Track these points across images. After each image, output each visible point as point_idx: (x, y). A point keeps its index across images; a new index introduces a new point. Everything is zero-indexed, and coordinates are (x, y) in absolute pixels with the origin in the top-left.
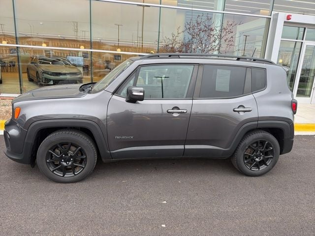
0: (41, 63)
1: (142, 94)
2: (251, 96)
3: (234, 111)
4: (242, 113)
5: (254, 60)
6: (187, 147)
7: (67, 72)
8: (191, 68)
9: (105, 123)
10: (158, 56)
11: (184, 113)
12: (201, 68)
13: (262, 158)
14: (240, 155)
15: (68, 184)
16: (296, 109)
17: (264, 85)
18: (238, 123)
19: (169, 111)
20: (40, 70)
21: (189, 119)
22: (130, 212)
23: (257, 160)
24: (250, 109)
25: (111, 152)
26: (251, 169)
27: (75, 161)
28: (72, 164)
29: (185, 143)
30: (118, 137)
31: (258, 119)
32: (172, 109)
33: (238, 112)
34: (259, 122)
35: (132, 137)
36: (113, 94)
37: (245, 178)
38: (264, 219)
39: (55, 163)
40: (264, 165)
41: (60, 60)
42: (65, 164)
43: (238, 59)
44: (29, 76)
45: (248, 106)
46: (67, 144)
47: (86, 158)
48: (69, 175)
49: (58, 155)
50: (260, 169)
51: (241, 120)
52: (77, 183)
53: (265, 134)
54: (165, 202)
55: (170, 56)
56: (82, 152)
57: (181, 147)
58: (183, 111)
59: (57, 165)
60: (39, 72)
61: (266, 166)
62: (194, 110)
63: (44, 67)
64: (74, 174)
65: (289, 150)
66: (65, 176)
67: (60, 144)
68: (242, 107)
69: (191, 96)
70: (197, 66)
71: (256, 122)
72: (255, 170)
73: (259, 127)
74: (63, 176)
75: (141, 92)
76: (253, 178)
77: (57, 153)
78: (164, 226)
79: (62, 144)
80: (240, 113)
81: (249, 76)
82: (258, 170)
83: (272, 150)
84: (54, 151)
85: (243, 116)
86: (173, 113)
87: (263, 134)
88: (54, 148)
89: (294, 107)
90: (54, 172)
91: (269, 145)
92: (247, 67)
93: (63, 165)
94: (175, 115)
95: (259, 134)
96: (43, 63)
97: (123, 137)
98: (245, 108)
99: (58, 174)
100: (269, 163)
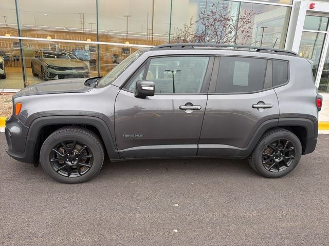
0: (45, 56)
1: (152, 88)
2: (271, 92)
3: (253, 107)
4: (261, 110)
5: (276, 51)
6: (201, 146)
7: (72, 66)
8: (206, 59)
9: (112, 121)
10: (170, 47)
11: (198, 109)
12: (217, 60)
13: (282, 158)
14: (259, 155)
15: (73, 185)
16: (321, 106)
17: (286, 79)
18: (256, 121)
19: (182, 107)
20: (45, 64)
21: (203, 116)
22: (139, 215)
23: (277, 160)
24: (271, 105)
25: (119, 151)
26: (269, 170)
27: (80, 161)
28: (78, 163)
29: (199, 141)
30: (126, 136)
31: (279, 116)
32: (186, 105)
33: (258, 108)
34: (280, 120)
35: (141, 136)
36: (121, 88)
37: (263, 179)
38: (285, 225)
39: (60, 163)
40: (284, 166)
41: (65, 54)
42: (70, 163)
43: (258, 50)
44: (33, 71)
45: (268, 102)
46: (72, 143)
47: (92, 157)
48: (74, 176)
49: (62, 154)
50: (280, 171)
51: (260, 118)
52: (83, 184)
53: (286, 132)
54: (177, 205)
55: (183, 47)
56: (88, 150)
57: (195, 146)
58: (196, 107)
59: (61, 165)
60: (44, 67)
61: (286, 167)
62: (209, 106)
63: (49, 61)
64: (80, 174)
65: (312, 150)
66: (71, 176)
67: (64, 142)
68: (262, 103)
69: (206, 91)
70: (212, 58)
71: (277, 120)
72: (274, 171)
73: (279, 125)
74: (68, 177)
75: (151, 86)
76: (272, 180)
77: (61, 152)
78: (176, 231)
79: (67, 143)
80: (259, 109)
81: (270, 69)
82: (277, 171)
83: (294, 150)
84: (58, 149)
85: (263, 113)
86: (186, 109)
87: (284, 132)
88: (58, 147)
89: (319, 103)
90: (59, 172)
91: (290, 145)
92: (268, 59)
93: (67, 165)
94: (188, 112)
95: (279, 132)
96: (48, 57)
97: (132, 136)
98: (265, 104)
99: (63, 174)
100: (290, 164)
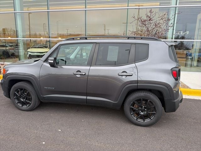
3: (119, 75)
4: (124, 77)
6: (89, 98)
8: (91, 45)
10: (73, 39)
12: (97, 45)
13: (146, 112)
14: (127, 107)
15: (24, 112)
17: (145, 57)
18: (121, 84)
19: (74, 73)
23: (142, 113)
24: (131, 74)
25: (43, 96)
26: (137, 120)
28: (26, 100)
29: (87, 95)
30: (46, 88)
31: (137, 82)
32: (77, 72)
33: (122, 76)
34: (138, 84)
36: (44, 62)
42: (22, 100)
43: (129, 38)
45: (129, 73)
46: (23, 90)
47: (31, 98)
50: (145, 121)
54: (60, 130)
55: (81, 38)
56: (29, 94)
57: (85, 97)
58: (82, 73)
61: (150, 120)
62: (91, 74)
64: (27, 106)
66: (23, 107)
67: (19, 88)
68: (125, 73)
69: (90, 64)
70: (95, 45)
71: (136, 84)
72: (141, 121)
73: (139, 88)
75: (52, 60)
76: (139, 127)
78: (44, 143)
82: (143, 121)
83: (155, 107)
86: (77, 74)
87: (145, 94)
90: (18, 104)
91: (151, 103)
92: (132, 44)
94: (78, 76)
95: (141, 93)
97: (49, 88)
98: (127, 73)
99: (20, 105)
100: (153, 117)
